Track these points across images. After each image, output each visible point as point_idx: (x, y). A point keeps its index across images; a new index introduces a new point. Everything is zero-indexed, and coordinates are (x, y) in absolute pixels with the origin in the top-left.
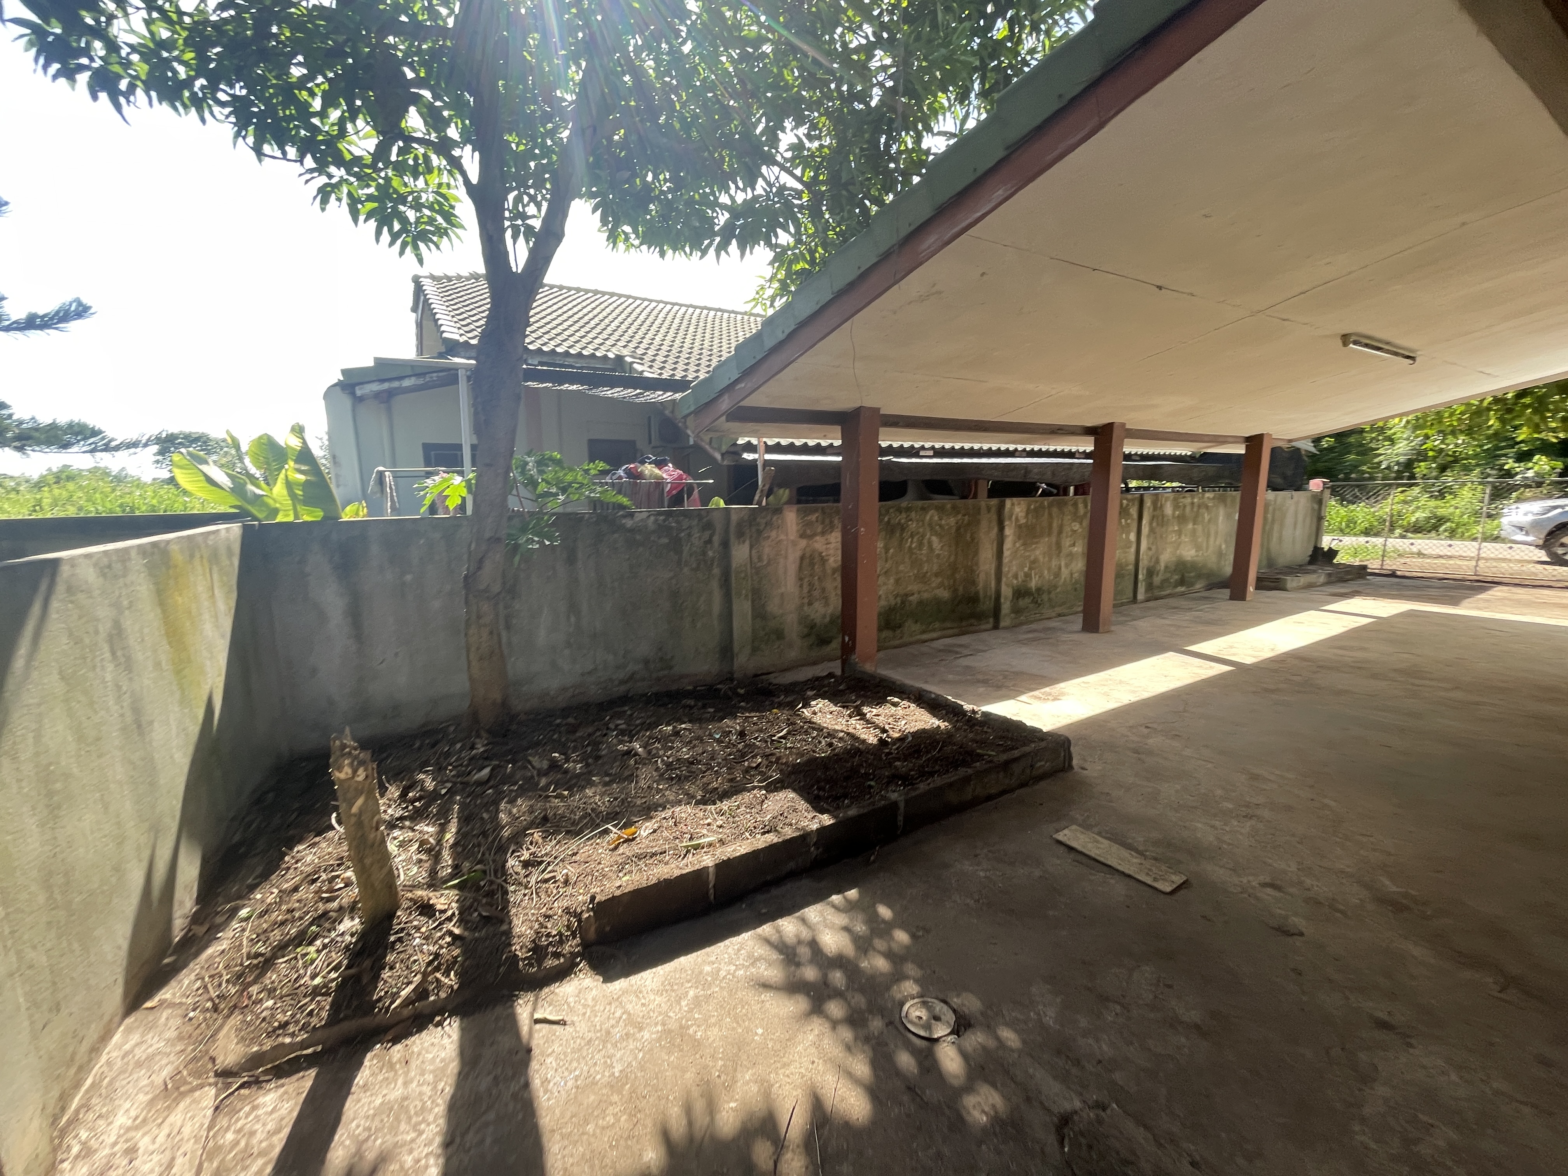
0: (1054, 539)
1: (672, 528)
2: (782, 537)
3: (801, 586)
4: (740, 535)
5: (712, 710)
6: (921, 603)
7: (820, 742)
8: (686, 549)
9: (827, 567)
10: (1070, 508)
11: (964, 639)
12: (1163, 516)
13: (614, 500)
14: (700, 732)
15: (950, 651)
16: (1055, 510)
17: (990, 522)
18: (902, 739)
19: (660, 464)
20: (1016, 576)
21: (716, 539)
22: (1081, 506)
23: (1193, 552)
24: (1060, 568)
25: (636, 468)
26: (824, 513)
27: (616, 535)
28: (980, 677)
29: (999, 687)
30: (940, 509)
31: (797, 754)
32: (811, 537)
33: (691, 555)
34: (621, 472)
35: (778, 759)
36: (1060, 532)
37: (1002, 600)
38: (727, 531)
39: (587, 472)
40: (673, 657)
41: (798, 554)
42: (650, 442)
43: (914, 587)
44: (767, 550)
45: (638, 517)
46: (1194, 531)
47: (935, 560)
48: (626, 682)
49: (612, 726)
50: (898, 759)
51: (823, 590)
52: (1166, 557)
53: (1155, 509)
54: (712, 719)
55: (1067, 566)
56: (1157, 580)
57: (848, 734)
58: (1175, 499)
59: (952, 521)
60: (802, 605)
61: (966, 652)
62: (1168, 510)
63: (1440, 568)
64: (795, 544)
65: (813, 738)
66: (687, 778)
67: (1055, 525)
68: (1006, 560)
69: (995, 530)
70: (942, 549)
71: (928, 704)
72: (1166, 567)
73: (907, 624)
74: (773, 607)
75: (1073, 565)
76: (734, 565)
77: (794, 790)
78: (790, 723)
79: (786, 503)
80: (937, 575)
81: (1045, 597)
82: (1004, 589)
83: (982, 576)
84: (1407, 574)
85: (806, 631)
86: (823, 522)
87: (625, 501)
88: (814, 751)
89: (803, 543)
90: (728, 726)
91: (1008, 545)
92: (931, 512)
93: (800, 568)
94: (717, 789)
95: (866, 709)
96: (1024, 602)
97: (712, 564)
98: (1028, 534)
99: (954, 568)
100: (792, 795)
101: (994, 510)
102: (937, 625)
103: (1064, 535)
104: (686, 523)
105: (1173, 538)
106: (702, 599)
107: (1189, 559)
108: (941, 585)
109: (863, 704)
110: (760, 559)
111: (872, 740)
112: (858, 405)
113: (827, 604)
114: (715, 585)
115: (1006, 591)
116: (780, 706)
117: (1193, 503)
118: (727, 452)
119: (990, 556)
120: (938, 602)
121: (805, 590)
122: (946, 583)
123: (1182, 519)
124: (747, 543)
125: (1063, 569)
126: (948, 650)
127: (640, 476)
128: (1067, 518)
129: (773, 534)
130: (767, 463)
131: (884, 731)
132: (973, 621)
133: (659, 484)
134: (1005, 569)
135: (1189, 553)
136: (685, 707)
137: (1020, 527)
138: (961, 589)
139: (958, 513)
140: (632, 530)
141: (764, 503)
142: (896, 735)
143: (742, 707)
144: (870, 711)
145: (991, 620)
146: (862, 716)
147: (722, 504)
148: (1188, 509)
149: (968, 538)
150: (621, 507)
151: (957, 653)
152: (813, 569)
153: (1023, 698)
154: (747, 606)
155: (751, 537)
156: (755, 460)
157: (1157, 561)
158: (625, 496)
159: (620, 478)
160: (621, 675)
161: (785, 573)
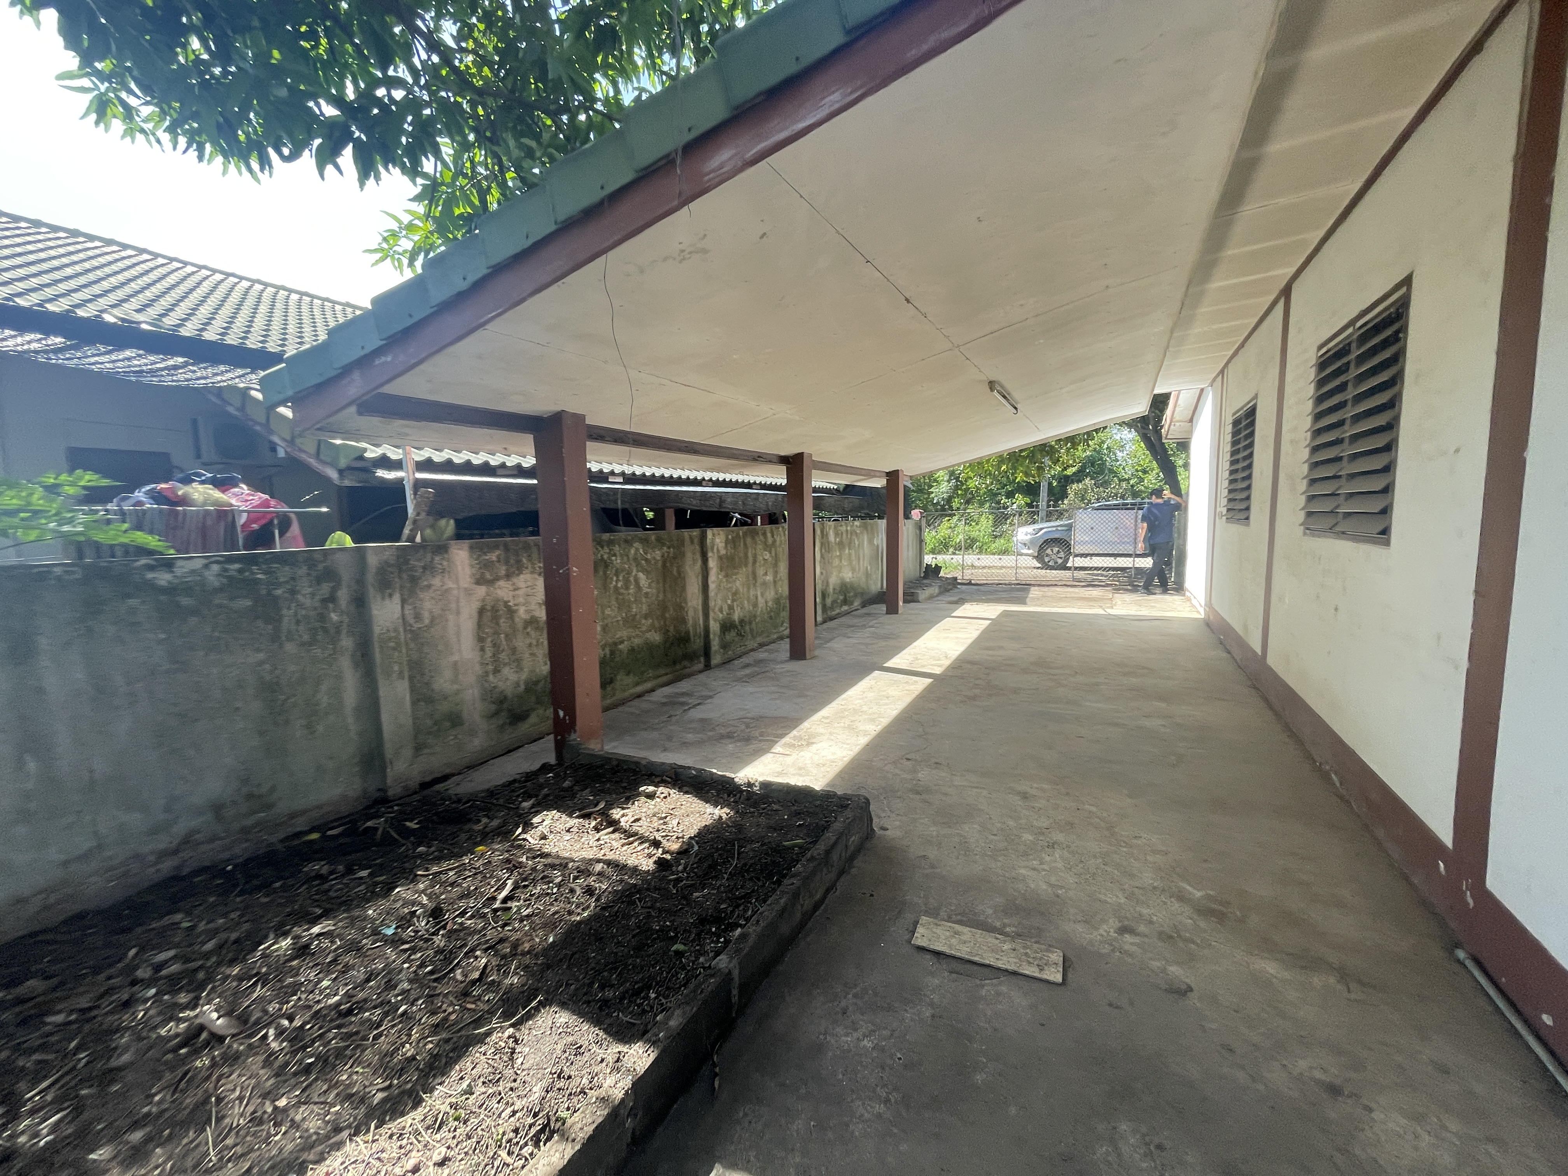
0: (750, 568)
1: (257, 582)
2: (450, 584)
3: (482, 649)
4: (385, 585)
5: (364, 873)
6: (632, 650)
7: (572, 891)
8: (288, 614)
9: (517, 620)
10: (762, 537)
11: (684, 686)
12: (828, 543)
13: (124, 540)
14: (352, 934)
15: (675, 703)
16: (749, 540)
17: (694, 554)
18: (683, 852)
19: (222, 484)
20: (721, 610)
21: (343, 595)
22: (769, 535)
23: (850, 575)
24: (757, 598)
25: (173, 490)
26: (507, 548)
27: (132, 602)
28: (723, 731)
29: (747, 740)
30: (645, 541)
31: (545, 926)
32: (490, 583)
33: (298, 622)
34: (140, 495)
35: (515, 945)
36: (755, 562)
37: (711, 636)
38: (360, 581)
39: (52, 490)
40: (273, 789)
41: (475, 605)
42: (198, 456)
43: (623, 633)
44: (428, 604)
45: (183, 568)
46: (850, 554)
47: (644, 600)
48: (176, 852)
49: (143, 973)
50: (693, 888)
51: (514, 650)
52: (833, 580)
53: (822, 537)
54: (370, 897)
55: (762, 595)
56: (829, 601)
57: (608, 863)
58: (835, 527)
59: (658, 554)
60: (487, 673)
61: (692, 701)
62: (832, 537)
63: (994, 576)
64: (468, 592)
65: (559, 886)
66: (340, 1054)
67: (750, 555)
68: (712, 594)
69: (699, 563)
70: (650, 587)
71: (692, 785)
72: (834, 589)
73: (619, 677)
74: (443, 682)
75: (767, 594)
76: (377, 630)
77: (563, 1005)
78: (512, 866)
79: (450, 539)
80: (646, 617)
81: (747, 628)
82: (712, 623)
83: (691, 613)
84: (978, 582)
85: (493, 707)
86: (507, 562)
87: (152, 541)
88: (570, 913)
89: (482, 590)
90: (406, 903)
91: (712, 577)
92: (636, 545)
93: (480, 625)
94: (413, 1058)
95: (616, 813)
96: (731, 635)
97: (338, 632)
98: (729, 564)
99: (664, 607)
100: (563, 1017)
101: (696, 541)
102: (651, 673)
103: (758, 564)
104: (284, 573)
105: (836, 562)
106: (324, 688)
107: (848, 580)
108: (652, 627)
109: (610, 806)
110: (418, 617)
111: (647, 865)
112: (558, 408)
113: (519, 669)
114: (345, 664)
115: (714, 626)
116: (486, 837)
117: (847, 531)
118: (350, 468)
119: (696, 591)
120: (650, 647)
121: (489, 653)
122: (657, 624)
123: (841, 545)
124: (397, 598)
125: (760, 598)
126: (671, 703)
127: (184, 501)
128: (760, 546)
129: (436, 582)
130: (418, 485)
131: (656, 844)
132: (686, 663)
133: (225, 515)
134: (712, 604)
135: (848, 576)
136: (309, 880)
137: (720, 558)
138: (672, 628)
139: (663, 544)
140: (171, 590)
141: (418, 539)
142: (675, 846)
143: (420, 856)
144: (624, 815)
145: (702, 659)
146: (614, 824)
147: (348, 542)
148: (844, 535)
149: (675, 572)
150: (143, 551)
151: (683, 704)
152: (497, 624)
153: (778, 748)
154: (403, 687)
155: (402, 587)
156: (400, 481)
157: (828, 585)
158: (151, 532)
159: (139, 503)
160: (163, 842)
161: (458, 634)
